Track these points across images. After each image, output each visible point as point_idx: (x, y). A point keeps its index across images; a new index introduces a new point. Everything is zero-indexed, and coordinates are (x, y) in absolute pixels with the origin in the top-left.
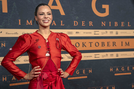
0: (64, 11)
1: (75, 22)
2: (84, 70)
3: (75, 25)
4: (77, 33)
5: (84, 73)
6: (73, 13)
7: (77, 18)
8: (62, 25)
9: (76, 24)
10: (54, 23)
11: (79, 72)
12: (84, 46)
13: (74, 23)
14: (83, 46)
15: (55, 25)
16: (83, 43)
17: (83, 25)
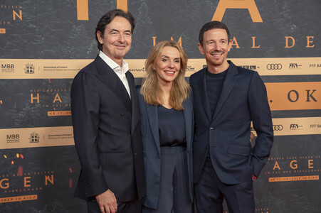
0: (261, 13)
1: (287, 38)
2: (309, 161)
3: (287, 46)
4: (292, 65)
5: (309, 167)
6: (282, 16)
7: (294, 27)
8: (254, 47)
9: (290, 44)
10: (234, 43)
11: (296, 165)
12: (310, 99)
13: (285, 42)
14: (308, 100)
15: (238, 47)
16: (308, 91)
17: (308, 46)
